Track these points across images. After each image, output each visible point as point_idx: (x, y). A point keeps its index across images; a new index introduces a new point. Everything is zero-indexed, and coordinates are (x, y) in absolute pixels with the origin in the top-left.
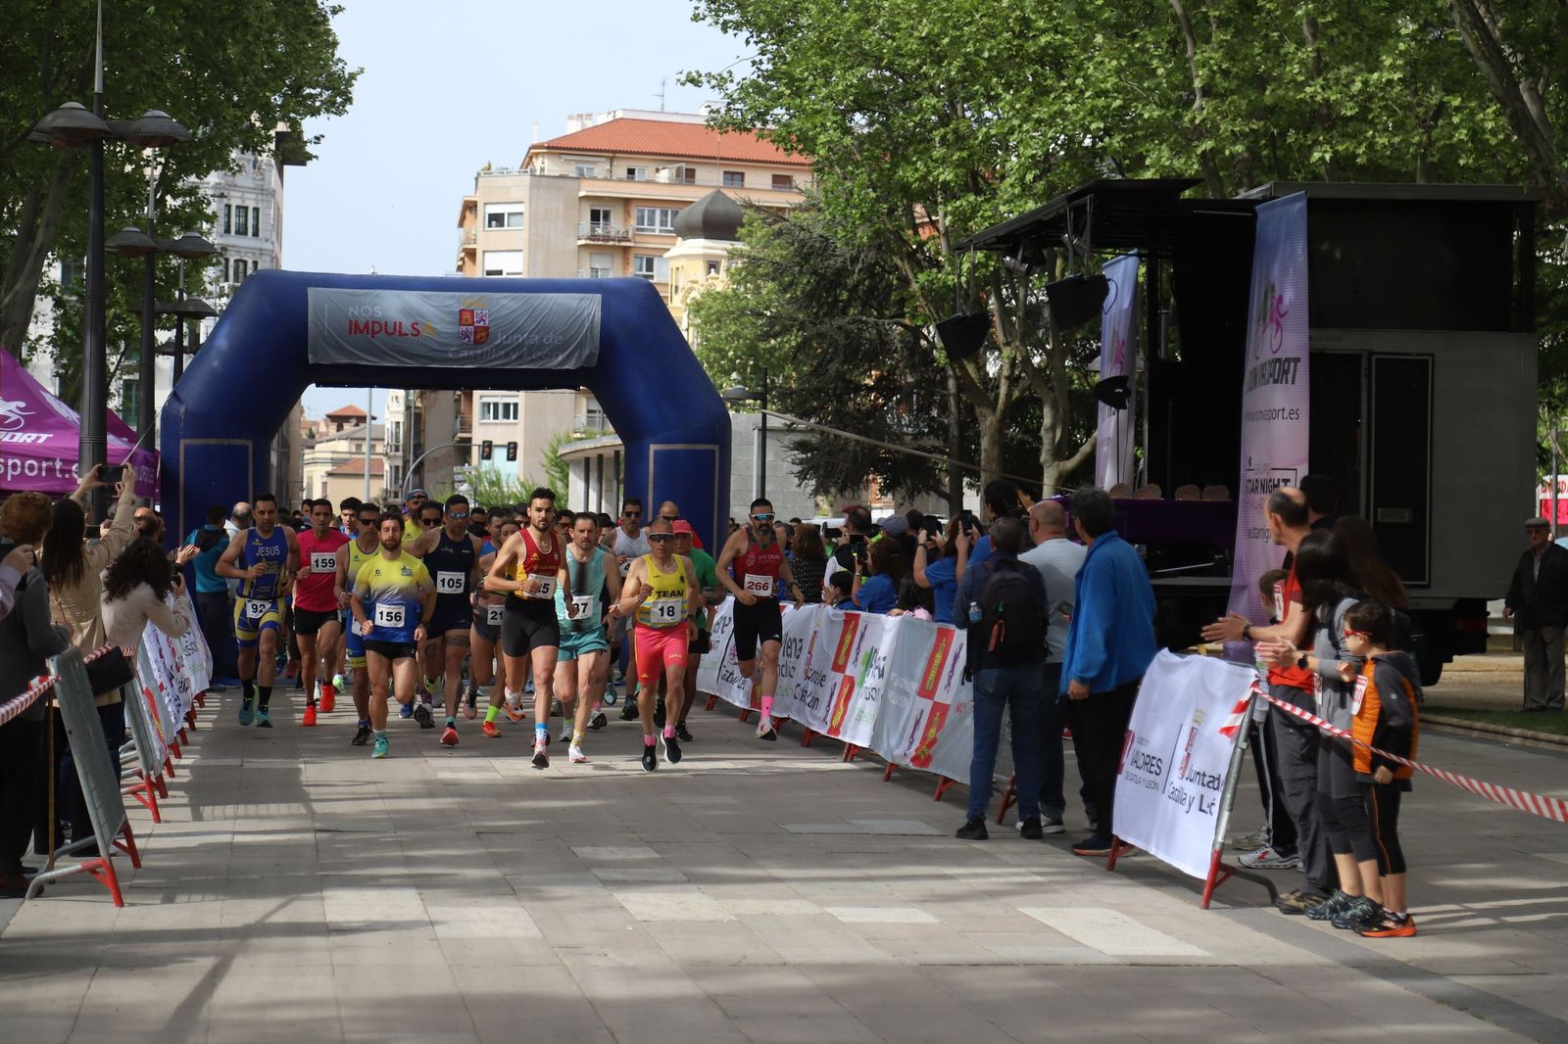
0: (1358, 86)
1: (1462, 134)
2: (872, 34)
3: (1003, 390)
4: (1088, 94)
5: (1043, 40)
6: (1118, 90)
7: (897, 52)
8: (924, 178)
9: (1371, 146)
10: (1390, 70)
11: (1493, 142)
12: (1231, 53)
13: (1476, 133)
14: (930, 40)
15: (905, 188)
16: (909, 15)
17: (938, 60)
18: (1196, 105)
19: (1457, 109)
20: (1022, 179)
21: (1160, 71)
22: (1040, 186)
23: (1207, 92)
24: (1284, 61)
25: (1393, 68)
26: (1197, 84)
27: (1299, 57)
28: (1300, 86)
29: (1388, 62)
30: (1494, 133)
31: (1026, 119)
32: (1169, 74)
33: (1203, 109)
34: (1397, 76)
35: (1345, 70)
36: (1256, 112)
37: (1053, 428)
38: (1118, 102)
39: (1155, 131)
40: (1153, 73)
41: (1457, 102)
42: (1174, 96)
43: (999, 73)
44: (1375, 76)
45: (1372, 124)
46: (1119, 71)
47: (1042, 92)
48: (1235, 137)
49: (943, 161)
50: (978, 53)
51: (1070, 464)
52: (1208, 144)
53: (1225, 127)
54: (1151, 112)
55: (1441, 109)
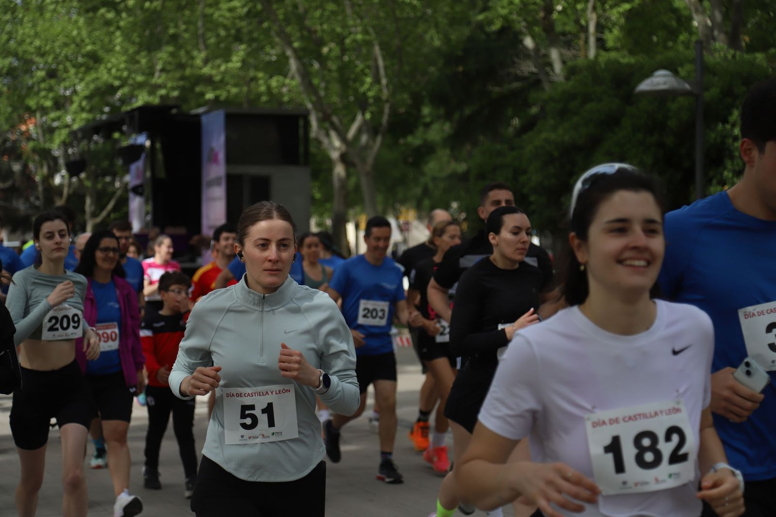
0: (223, 68)
1: (263, 88)
2: (12, 43)
3: (66, 191)
4: (114, 71)
5: (89, 48)
6: (126, 69)
7: (25, 52)
8: (37, 103)
9: (228, 92)
10: (235, 62)
11: (275, 91)
12: (172, 54)
13: (269, 88)
14: (39, 48)
15: (28, 109)
16: (29, 36)
17: (43, 55)
18: (157, 74)
19: (262, 78)
20: (80, 105)
21: (144, 61)
22: (88, 108)
23: (163, 70)
24: (193, 58)
25: (237, 62)
26: (159, 67)
27: (200, 57)
28: (201, 69)
29: (235, 58)
30: (276, 87)
31: (82, 80)
32: (147, 63)
33: (159, 77)
34: (239, 65)
35: (218, 61)
36: (183, 78)
37: (90, 206)
38: (125, 74)
39: (140, 86)
40: (138, 62)
41: (260, 75)
42: (147, 71)
43: (71, 61)
44: (230, 65)
45: (227, 84)
46: (126, 62)
47: (88, 69)
48: (173, 89)
49: (45, 97)
50: (60, 53)
51: (98, 220)
52: (163, 92)
53: (170, 85)
54: (140, 78)
55: (254, 79)
